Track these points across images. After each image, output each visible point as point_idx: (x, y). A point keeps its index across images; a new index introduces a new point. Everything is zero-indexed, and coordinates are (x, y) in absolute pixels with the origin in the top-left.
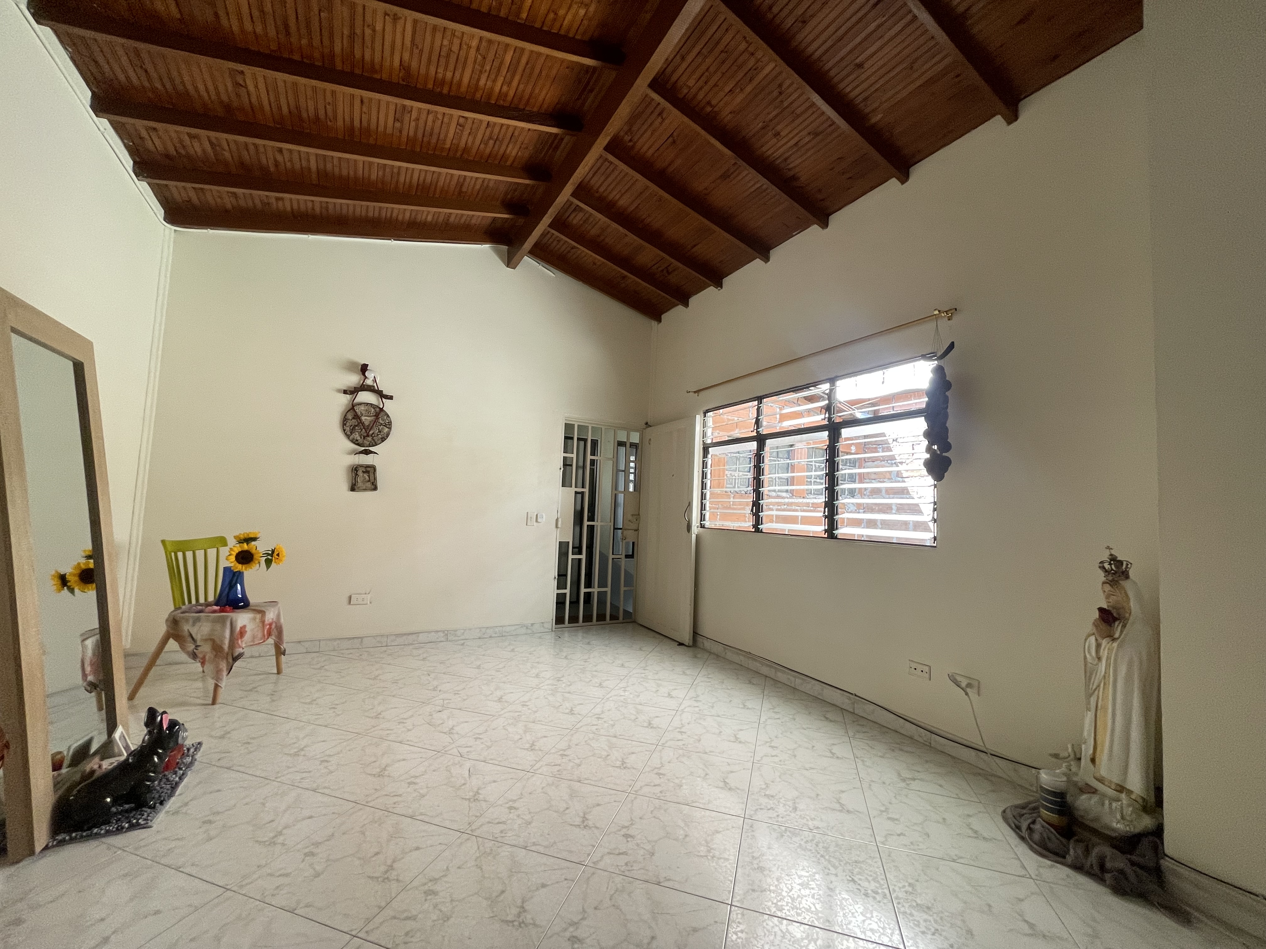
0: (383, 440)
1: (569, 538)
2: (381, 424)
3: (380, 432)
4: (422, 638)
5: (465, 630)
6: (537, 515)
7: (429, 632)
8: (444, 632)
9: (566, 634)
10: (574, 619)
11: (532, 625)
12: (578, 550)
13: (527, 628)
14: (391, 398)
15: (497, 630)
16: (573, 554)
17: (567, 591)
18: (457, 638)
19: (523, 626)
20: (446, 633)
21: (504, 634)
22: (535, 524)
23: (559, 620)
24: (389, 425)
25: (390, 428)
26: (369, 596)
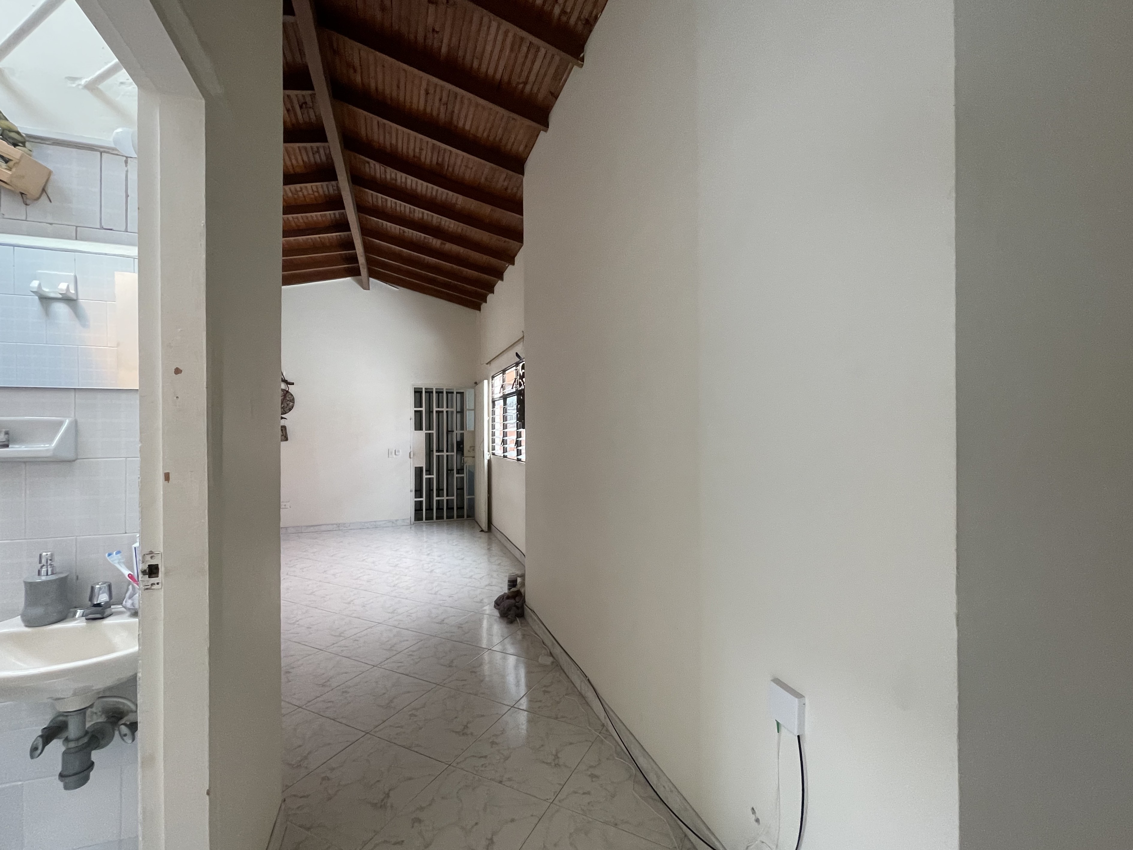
0: (290, 410)
1: (422, 463)
2: (288, 401)
3: (288, 405)
4: (323, 528)
5: (350, 523)
6: (395, 451)
7: (328, 525)
8: (336, 524)
9: (424, 527)
10: (429, 518)
11: (397, 520)
12: (429, 471)
13: (393, 523)
14: (293, 384)
15: (372, 523)
16: (426, 475)
17: (424, 499)
18: (346, 528)
19: (389, 521)
20: (338, 525)
21: (377, 526)
22: (394, 456)
23: (418, 517)
24: (293, 400)
25: (294, 403)
26: (288, 503)
